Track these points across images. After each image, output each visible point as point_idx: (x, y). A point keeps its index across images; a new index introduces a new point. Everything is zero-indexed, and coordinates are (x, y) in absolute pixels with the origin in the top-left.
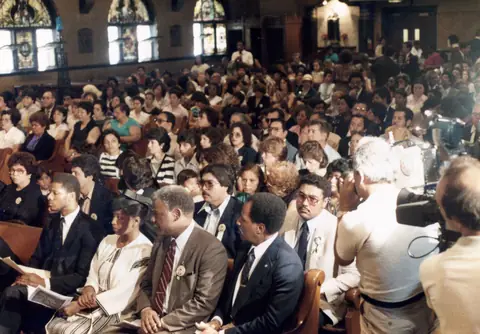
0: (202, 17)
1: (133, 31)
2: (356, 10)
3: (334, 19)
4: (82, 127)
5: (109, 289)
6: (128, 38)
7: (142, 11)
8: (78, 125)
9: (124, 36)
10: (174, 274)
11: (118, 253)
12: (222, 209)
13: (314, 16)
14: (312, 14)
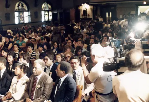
0: (44, 9)
1: (23, 14)
2: (92, 7)
3: (85, 10)
4: (7, 43)
5: (15, 92)
6: (21, 16)
7: (25, 7)
8: (5, 43)
9: (20, 15)
10: (36, 87)
11: (18, 81)
12: (51, 67)
13: (79, 9)
14: (78, 8)
